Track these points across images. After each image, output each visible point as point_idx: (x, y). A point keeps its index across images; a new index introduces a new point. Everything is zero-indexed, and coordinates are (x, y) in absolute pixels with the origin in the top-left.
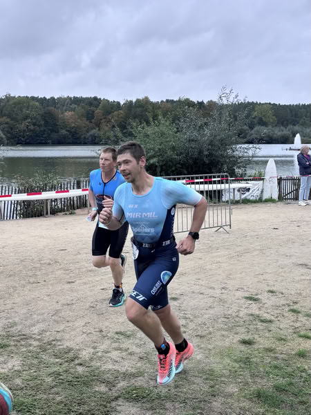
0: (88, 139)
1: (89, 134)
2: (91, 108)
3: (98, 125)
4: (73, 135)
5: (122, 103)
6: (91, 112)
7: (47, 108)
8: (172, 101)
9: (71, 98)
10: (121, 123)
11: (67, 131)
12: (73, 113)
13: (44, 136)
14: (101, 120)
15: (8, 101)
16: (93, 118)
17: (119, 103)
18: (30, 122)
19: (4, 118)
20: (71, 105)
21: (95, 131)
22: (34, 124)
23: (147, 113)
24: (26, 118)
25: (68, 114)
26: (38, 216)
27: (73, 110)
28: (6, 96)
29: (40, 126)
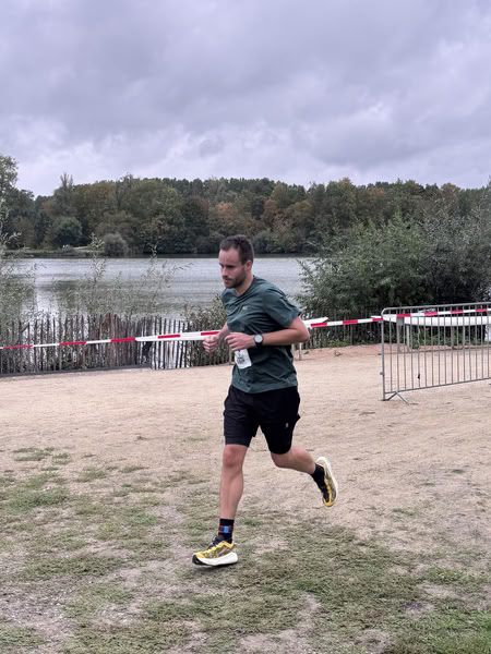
1: (255, 238)
2: (260, 197)
3: (270, 224)
5: (307, 188)
6: (258, 203)
7: (190, 197)
8: (385, 185)
9: (226, 181)
10: (305, 219)
11: (221, 232)
12: (230, 204)
13: (186, 241)
14: (275, 215)
15: (130, 186)
16: (262, 213)
17: (302, 188)
18: (162, 220)
19: (123, 212)
20: (227, 191)
21: (265, 233)
22: (170, 223)
23: (347, 204)
24: (157, 213)
25: (223, 206)
27: (231, 200)
28: (126, 179)
29: (180, 224)
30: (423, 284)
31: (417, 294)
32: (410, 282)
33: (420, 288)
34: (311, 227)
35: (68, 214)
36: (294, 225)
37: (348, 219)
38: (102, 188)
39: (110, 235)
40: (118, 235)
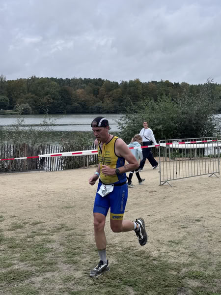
0: (94, 109)
1: (95, 106)
2: (97, 87)
3: (102, 99)
4: (83, 107)
5: (119, 83)
6: (96, 89)
7: (63, 86)
8: (156, 82)
9: (82, 79)
10: (119, 97)
11: (78, 103)
12: (83, 90)
13: (61, 107)
14: (104, 95)
15: (34, 81)
16: (98, 94)
17: (117, 83)
18: (49, 97)
19: (30, 93)
20: (81, 84)
21: (100, 104)
22: (53, 99)
23: (138, 91)
24: (47, 94)
25: (79, 91)
26: (77, 168)
27: (84, 88)
28: (32, 78)
29: (57, 100)
30: (176, 128)
31: (173, 133)
32: (170, 127)
33: (175, 131)
34: (122, 101)
35: (3, 94)
36: (113, 100)
37: (139, 97)
38: (20, 82)
39: (23, 104)
40: (27, 104)
